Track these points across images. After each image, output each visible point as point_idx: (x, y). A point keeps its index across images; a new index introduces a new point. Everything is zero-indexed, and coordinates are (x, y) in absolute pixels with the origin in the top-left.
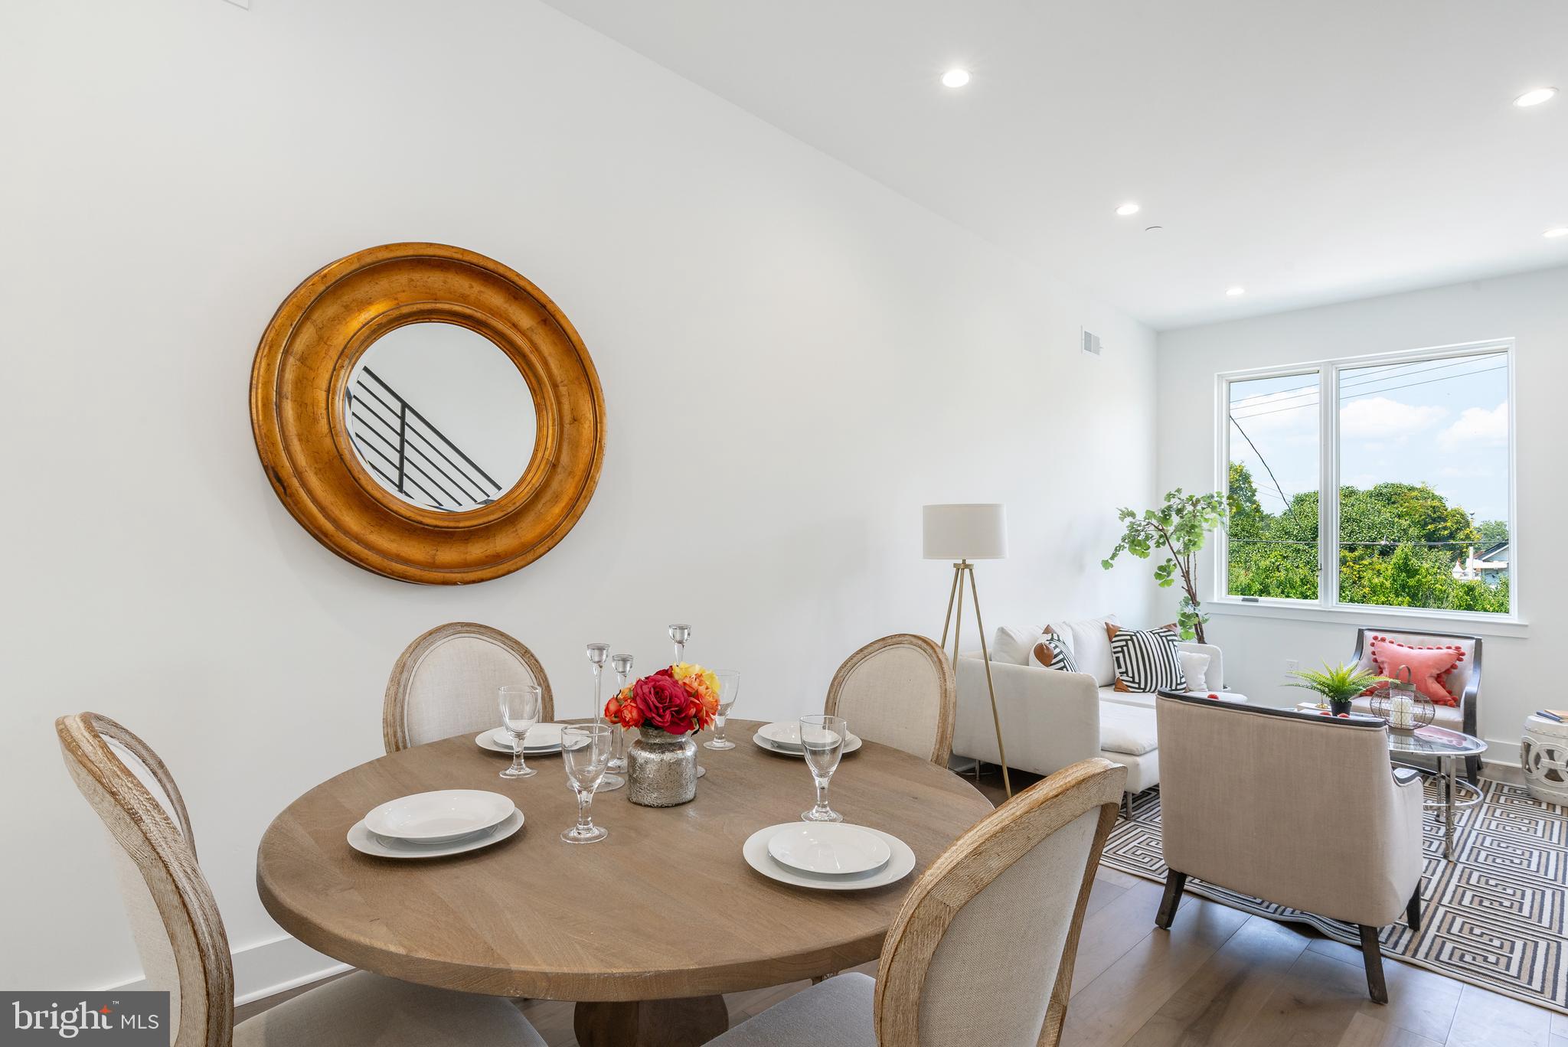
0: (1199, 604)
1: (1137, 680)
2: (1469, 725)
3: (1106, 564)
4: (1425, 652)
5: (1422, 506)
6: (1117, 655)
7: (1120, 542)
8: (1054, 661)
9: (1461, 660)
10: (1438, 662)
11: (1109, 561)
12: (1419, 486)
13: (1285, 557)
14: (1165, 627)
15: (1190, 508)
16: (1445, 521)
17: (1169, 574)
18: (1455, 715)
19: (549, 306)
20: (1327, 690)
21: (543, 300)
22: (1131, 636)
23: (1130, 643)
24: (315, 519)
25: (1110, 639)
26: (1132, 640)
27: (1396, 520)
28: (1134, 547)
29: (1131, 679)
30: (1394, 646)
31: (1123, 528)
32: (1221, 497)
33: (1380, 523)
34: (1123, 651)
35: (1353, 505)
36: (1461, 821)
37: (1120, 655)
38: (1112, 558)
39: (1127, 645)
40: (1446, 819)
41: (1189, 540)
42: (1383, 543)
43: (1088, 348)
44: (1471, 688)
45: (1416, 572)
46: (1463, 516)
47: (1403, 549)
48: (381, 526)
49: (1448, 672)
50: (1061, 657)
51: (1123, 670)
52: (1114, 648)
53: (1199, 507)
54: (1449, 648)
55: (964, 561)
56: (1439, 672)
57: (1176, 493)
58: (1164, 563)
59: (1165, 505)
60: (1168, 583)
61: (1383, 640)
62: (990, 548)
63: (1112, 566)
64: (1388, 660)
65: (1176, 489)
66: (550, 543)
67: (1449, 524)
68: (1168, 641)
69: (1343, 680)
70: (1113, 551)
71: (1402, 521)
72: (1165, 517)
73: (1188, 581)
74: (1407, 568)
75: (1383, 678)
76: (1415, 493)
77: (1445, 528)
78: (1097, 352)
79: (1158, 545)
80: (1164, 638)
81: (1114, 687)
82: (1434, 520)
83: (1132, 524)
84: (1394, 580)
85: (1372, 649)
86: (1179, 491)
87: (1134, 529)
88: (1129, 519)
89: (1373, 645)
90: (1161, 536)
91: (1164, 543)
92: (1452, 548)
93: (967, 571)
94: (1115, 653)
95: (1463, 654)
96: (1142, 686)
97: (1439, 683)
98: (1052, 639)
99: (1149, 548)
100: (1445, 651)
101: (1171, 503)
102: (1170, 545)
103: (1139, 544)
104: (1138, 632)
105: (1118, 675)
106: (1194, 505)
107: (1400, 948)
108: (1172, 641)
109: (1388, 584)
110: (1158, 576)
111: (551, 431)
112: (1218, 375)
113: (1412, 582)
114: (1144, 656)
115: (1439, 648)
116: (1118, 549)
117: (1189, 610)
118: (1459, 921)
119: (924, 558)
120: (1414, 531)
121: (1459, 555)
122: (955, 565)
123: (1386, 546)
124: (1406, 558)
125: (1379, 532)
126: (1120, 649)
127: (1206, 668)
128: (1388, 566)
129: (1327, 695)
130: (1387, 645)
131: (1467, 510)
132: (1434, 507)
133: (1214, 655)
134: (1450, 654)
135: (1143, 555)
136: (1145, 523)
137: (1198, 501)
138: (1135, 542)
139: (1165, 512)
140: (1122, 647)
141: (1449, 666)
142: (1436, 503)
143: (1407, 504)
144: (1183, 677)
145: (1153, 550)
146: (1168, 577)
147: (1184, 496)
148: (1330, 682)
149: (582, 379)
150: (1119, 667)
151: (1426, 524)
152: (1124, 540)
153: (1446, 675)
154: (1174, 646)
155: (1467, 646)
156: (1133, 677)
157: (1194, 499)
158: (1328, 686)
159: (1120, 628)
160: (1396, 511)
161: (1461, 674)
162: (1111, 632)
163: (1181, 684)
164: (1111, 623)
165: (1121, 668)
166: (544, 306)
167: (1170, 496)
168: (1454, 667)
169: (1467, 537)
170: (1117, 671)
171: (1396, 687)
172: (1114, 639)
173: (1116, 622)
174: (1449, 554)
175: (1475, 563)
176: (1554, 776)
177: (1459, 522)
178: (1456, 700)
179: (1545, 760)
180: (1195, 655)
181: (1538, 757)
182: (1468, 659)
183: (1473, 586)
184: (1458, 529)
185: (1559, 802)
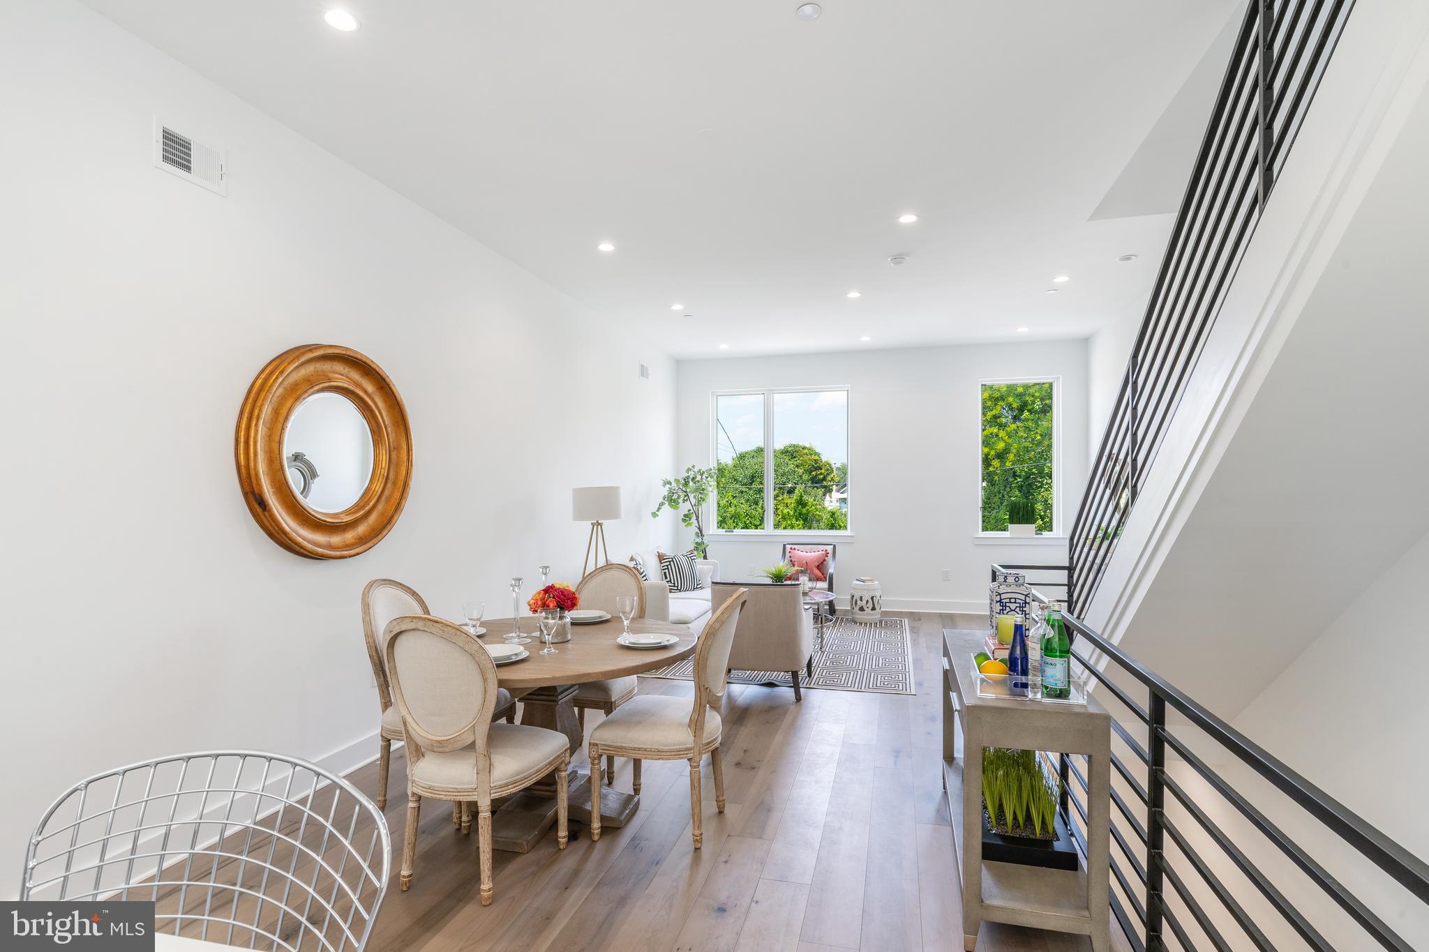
0: (704, 535)
1: (677, 585)
2: (830, 589)
3: (654, 515)
4: (813, 553)
5: (809, 460)
6: (665, 571)
7: (662, 500)
9: (827, 556)
10: (818, 559)
11: (656, 512)
12: (807, 445)
13: (734, 497)
14: (688, 551)
15: (699, 478)
16: (821, 469)
17: (690, 519)
18: (825, 585)
19: (387, 379)
21: (384, 376)
22: (672, 559)
23: (672, 563)
24: (280, 524)
25: (660, 561)
27: (796, 469)
28: (670, 503)
29: (673, 585)
30: (800, 552)
31: (665, 491)
33: (788, 472)
34: (668, 568)
36: (826, 637)
37: (667, 571)
38: (658, 511)
39: (670, 564)
40: (821, 636)
41: (701, 498)
42: (790, 485)
43: (642, 375)
44: (831, 571)
45: (806, 504)
46: (830, 465)
47: (800, 489)
48: (304, 525)
49: (822, 563)
50: (644, 574)
51: (669, 579)
52: (663, 566)
54: (823, 550)
55: (597, 522)
56: (818, 563)
58: (687, 512)
59: (686, 475)
60: (690, 524)
61: (795, 549)
62: (613, 513)
63: (658, 515)
64: (798, 559)
65: (692, 465)
66: (389, 527)
67: (823, 471)
68: (691, 560)
69: (780, 571)
70: (658, 506)
71: (799, 470)
72: (686, 484)
73: (698, 522)
74: (801, 503)
75: (796, 568)
76: (806, 451)
77: (821, 474)
78: (647, 378)
79: (684, 501)
80: (688, 558)
82: (816, 469)
83: (669, 488)
84: (796, 511)
85: (790, 554)
86: (693, 467)
87: (671, 493)
88: (668, 485)
89: (790, 552)
90: (685, 496)
91: (687, 500)
92: (825, 487)
93: (599, 526)
94: (663, 569)
95: (828, 553)
97: (818, 569)
98: (637, 564)
99: (679, 503)
100: (821, 552)
101: (689, 474)
102: (690, 501)
103: (674, 501)
104: (676, 555)
106: (702, 475)
107: (805, 683)
108: (694, 559)
109: (792, 513)
110: (684, 520)
111: (384, 458)
112: (712, 392)
113: (804, 511)
114: (680, 570)
115: (818, 551)
116: (662, 504)
117: (699, 540)
118: (825, 671)
119: (574, 520)
120: (805, 477)
121: (828, 490)
122: (592, 524)
123: (791, 487)
124: (801, 496)
125: (787, 478)
127: (711, 573)
128: (792, 501)
130: (796, 552)
132: (815, 460)
133: (715, 565)
134: (823, 554)
135: (676, 507)
136: (676, 487)
137: (704, 472)
138: (672, 500)
139: (686, 479)
140: (667, 566)
141: (822, 560)
142: (816, 458)
143: (801, 458)
144: (699, 580)
145: (681, 504)
146: (690, 521)
147: (696, 470)
148: (775, 573)
149: (401, 422)
150: (666, 578)
151: (810, 473)
152: (664, 499)
153: (821, 565)
154: (694, 562)
155: (830, 548)
156: (674, 583)
157: (702, 471)
159: (666, 554)
160: (796, 463)
161: (827, 564)
162: (661, 557)
163: (699, 584)
164: (660, 552)
166: (384, 379)
167: (689, 470)
168: (825, 560)
169: (832, 479)
170: (665, 581)
171: (802, 572)
172: (663, 561)
173: (662, 551)
174: (823, 490)
175: (836, 495)
176: (862, 609)
177: (827, 470)
178: (825, 578)
179: (859, 602)
180: (705, 567)
181: (856, 601)
182: (830, 555)
183: (835, 510)
184: (828, 474)
185: (863, 621)
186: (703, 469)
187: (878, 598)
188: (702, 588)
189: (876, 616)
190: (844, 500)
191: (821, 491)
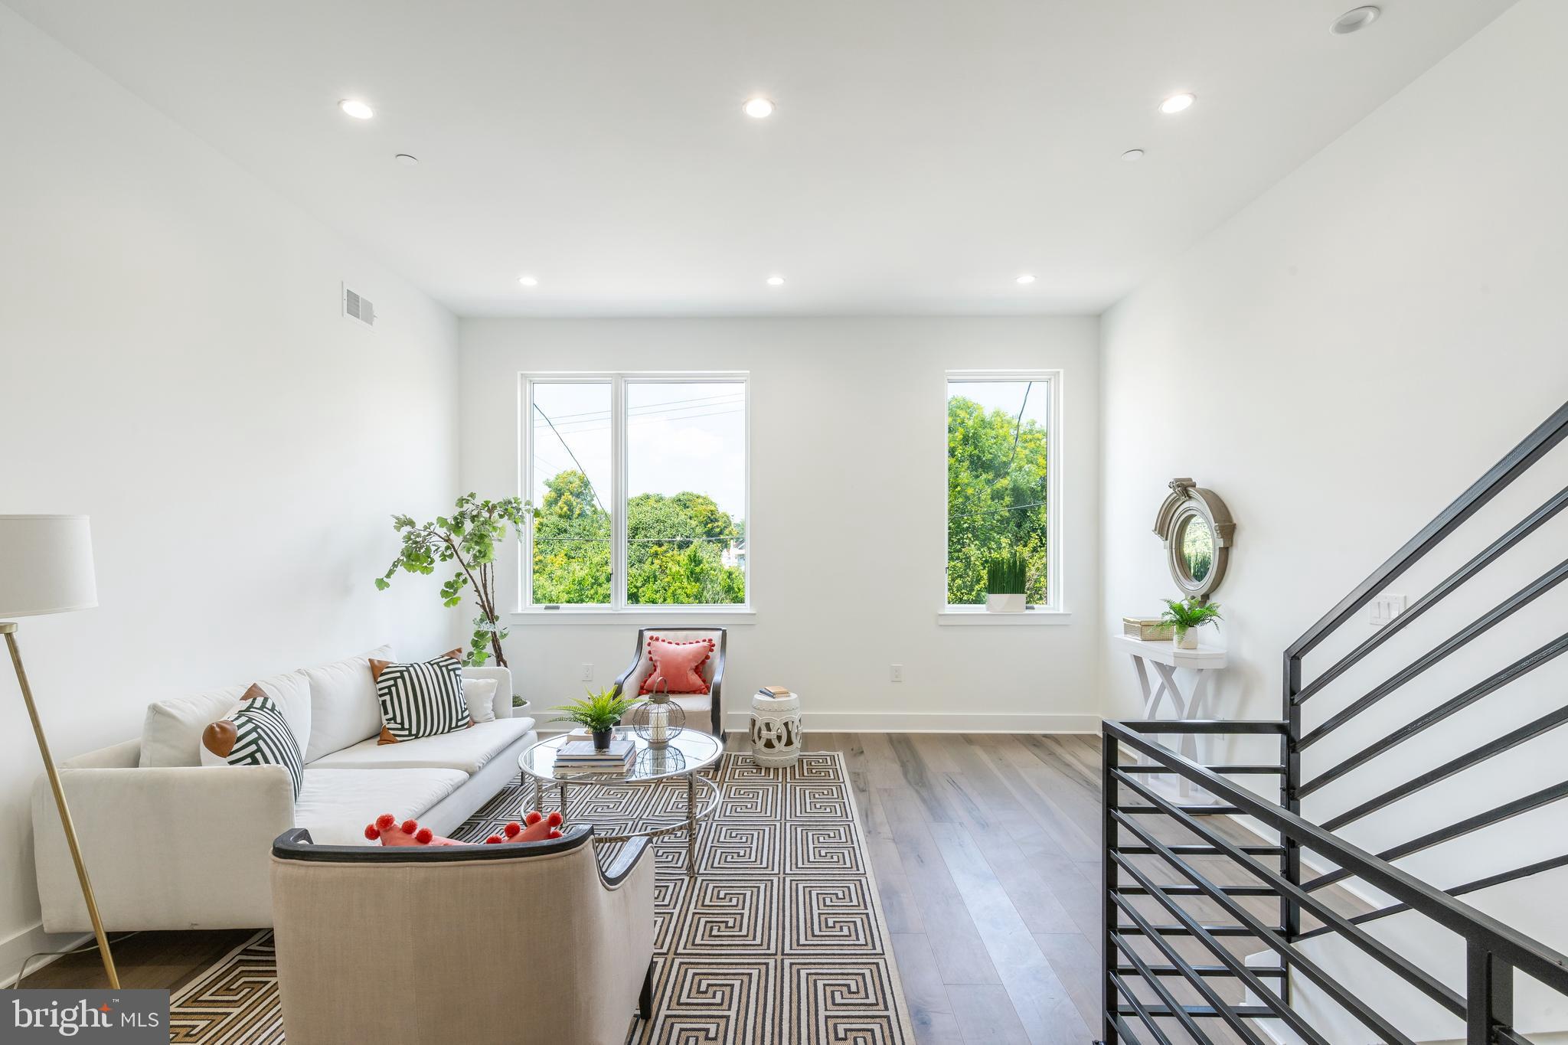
0: (497, 618)
1: (407, 726)
2: (716, 711)
3: (381, 584)
4: (688, 647)
5: (705, 510)
6: (383, 698)
8: (236, 747)
9: (712, 651)
10: (696, 655)
11: (385, 579)
12: (702, 494)
14: (447, 654)
15: (485, 514)
16: (718, 521)
17: (455, 592)
20: (589, 719)
22: (401, 672)
23: (400, 681)
25: (375, 678)
26: (402, 677)
27: (688, 520)
28: (411, 562)
29: (400, 726)
30: (665, 644)
31: (396, 543)
32: (518, 504)
33: (678, 523)
34: (390, 693)
35: (661, 509)
37: (387, 698)
38: (388, 576)
39: (396, 685)
41: (481, 550)
42: (680, 538)
43: (353, 311)
44: (717, 678)
45: (700, 562)
46: (727, 517)
47: (693, 544)
49: (703, 662)
50: (253, 736)
51: (391, 715)
52: (380, 689)
53: (495, 514)
54: (704, 641)
56: (696, 664)
57: (470, 498)
58: (452, 578)
59: (456, 511)
60: (458, 599)
61: (657, 639)
63: (388, 585)
64: (659, 659)
65: (469, 493)
67: (720, 524)
68: (449, 671)
69: (603, 708)
70: (389, 566)
71: (692, 522)
72: (457, 526)
73: (484, 595)
74: (695, 560)
76: (700, 500)
77: (718, 527)
78: (369, 321)
79: (445, 558)
80: (444, 669)
81: (379, 739)
82: (711, 520)
83: (410, 533)
84: (688, 569)
85: (649, 648)
86: (472, 495)
87: (413, 541)
88: (407, 529)
89: (649, 644)
90: (447, 548)
91: (451, 556)
92: (722, 541)
94: (381, 696)
95: (713, 646)
96: (414, 731)
97: (697, 673)
98: (250, 707)
99: (432, 561)
100: (702, 644)
101: (464, 509)
102: (459, 557)
103: (418, 559)
104: (412, 665)
105: (385, 722)
106: (491, 511)
108: (454, 670)
110: (444, 594)
112: (522, 374)
113: (698, 570)
114: (417, 694)
115: (697, 642)
116: (394, 565)
117: (486, 627)
120: (699, 530)
121: (725, 544)
123: (682, 542)
124: (695, 550)
125: (677, 531)
126: (386, 691)
127: (493, 695)
128: (683, 556)
129: (589, 725)
130: (659, 644)
131: (729, 514)
132: (712, 511)
133: (503, 677)
134: (705, 647)
135: (427, 570)
136: (426, 533)
137: (494, 506)
138: (416, 556)
139: (458, 519)
140: (389, 687)
141: (704, 658)
142: (713, 508)
143: (695, 508)
144: (466, 710)
145: (438, 564)
146: (455, 594)
147: (479, 501)
148: (592, 713)
150: (386, 713)
151: (707, 524)
152: (401, 554)
153: (701, 666)
154: (456, 675)
155: (716, 636)
156: (402, 723)
157: (490, 505)
158: (590, 716)
159: (389, 663)
160: (689, 514)
161: (712, 664)
162: (377, 670)
163: (463, 718)
164: (376, 658)
165: (388, 714)
167: (462, 502)
168: (707, 657)
169: (730, 533)
170: (384, 718)
172: (380, 679)
174: (719, 545)
175: (734, 551)
176: (769, 744)
177: (725, 522)
178: (708, 688)
179: (764, 732)
180: (481, 681)
181: (760, 730)
182: (717, 648)
183: (733, 570)
184: (725, 527)
185: (772, 765)
186: (494, 501)
187: (797, 723)
188: (472, 723)
189: (794, 753)
190: (742, 557)
191: (715, 547)
